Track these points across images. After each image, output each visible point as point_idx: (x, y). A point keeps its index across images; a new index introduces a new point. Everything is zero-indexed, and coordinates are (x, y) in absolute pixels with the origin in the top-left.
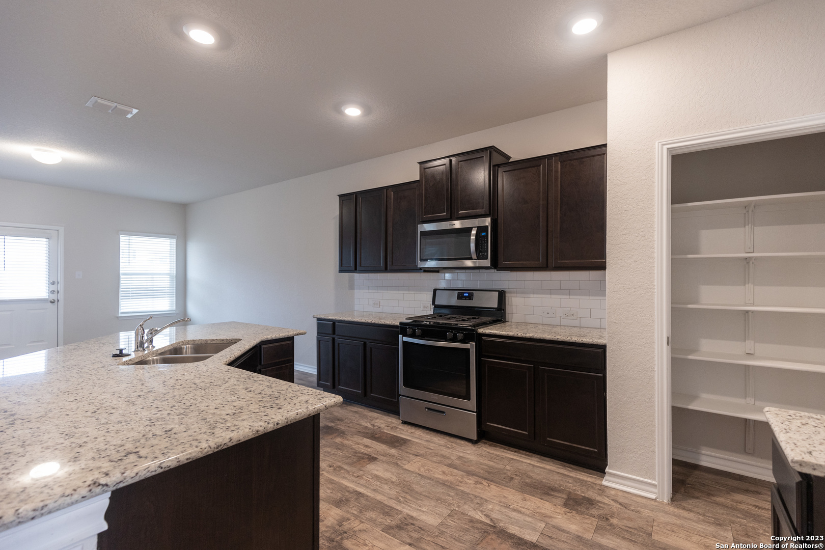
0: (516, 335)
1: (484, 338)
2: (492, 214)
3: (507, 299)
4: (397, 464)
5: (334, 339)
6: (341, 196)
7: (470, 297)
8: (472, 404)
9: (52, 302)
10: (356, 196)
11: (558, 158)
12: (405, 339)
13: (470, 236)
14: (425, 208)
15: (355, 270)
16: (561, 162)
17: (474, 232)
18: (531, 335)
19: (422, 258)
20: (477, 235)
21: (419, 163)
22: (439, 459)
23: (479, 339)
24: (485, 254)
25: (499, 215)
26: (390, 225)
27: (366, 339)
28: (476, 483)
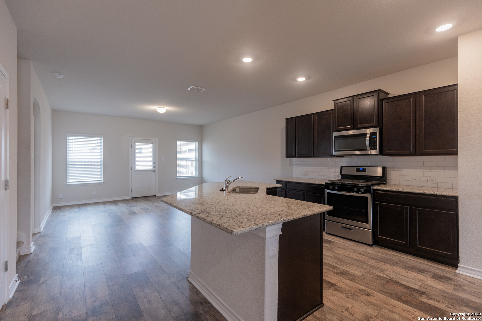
0: (397, 190)
1: (376, 192)
2: (379, 126)
3: (387, 171)
4: (330, 250)
5: (286, 191)
6: (287, 119)
7: (364, 170)
8: (369, 225)
9: (154, 171)
10: (295, 119)
11: (423, 93)
12: (328, 191)
13: (366, 137)
14: (337, 124)
15: (295, 156)
16: (425, 96)
17: (368, 136)
18: (407, 190)
19: (335, 150)
20: (370, 137)
21: (333, 100)
22: (352, 250)
23: (374, 192)
24: (376, 147)
25: (384, 126)
26: (316, 133)
27: (304, 191)
28: (377, 262)
